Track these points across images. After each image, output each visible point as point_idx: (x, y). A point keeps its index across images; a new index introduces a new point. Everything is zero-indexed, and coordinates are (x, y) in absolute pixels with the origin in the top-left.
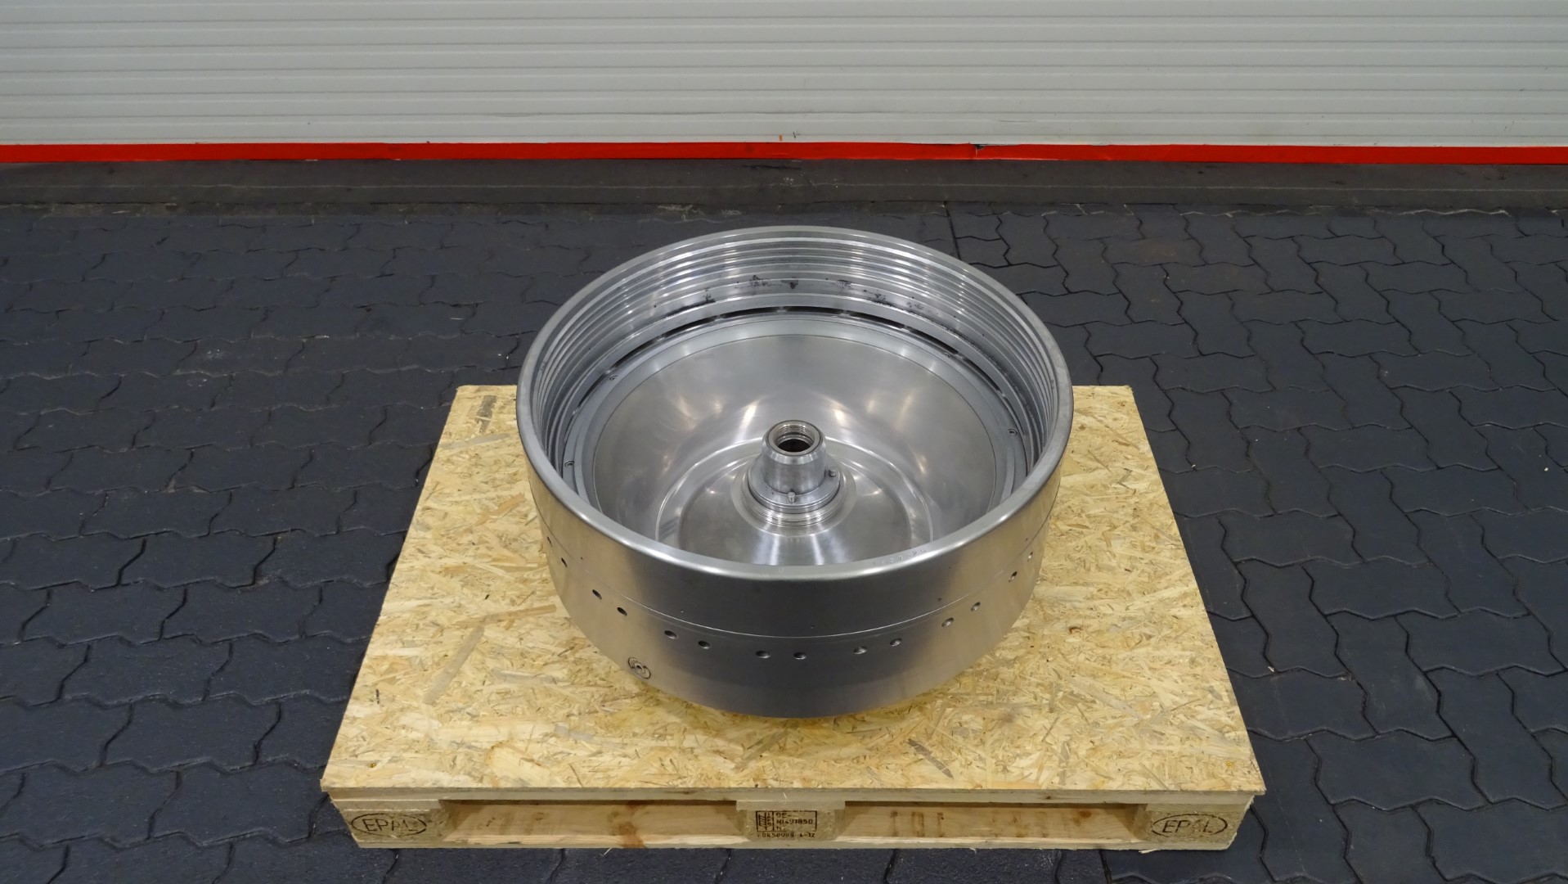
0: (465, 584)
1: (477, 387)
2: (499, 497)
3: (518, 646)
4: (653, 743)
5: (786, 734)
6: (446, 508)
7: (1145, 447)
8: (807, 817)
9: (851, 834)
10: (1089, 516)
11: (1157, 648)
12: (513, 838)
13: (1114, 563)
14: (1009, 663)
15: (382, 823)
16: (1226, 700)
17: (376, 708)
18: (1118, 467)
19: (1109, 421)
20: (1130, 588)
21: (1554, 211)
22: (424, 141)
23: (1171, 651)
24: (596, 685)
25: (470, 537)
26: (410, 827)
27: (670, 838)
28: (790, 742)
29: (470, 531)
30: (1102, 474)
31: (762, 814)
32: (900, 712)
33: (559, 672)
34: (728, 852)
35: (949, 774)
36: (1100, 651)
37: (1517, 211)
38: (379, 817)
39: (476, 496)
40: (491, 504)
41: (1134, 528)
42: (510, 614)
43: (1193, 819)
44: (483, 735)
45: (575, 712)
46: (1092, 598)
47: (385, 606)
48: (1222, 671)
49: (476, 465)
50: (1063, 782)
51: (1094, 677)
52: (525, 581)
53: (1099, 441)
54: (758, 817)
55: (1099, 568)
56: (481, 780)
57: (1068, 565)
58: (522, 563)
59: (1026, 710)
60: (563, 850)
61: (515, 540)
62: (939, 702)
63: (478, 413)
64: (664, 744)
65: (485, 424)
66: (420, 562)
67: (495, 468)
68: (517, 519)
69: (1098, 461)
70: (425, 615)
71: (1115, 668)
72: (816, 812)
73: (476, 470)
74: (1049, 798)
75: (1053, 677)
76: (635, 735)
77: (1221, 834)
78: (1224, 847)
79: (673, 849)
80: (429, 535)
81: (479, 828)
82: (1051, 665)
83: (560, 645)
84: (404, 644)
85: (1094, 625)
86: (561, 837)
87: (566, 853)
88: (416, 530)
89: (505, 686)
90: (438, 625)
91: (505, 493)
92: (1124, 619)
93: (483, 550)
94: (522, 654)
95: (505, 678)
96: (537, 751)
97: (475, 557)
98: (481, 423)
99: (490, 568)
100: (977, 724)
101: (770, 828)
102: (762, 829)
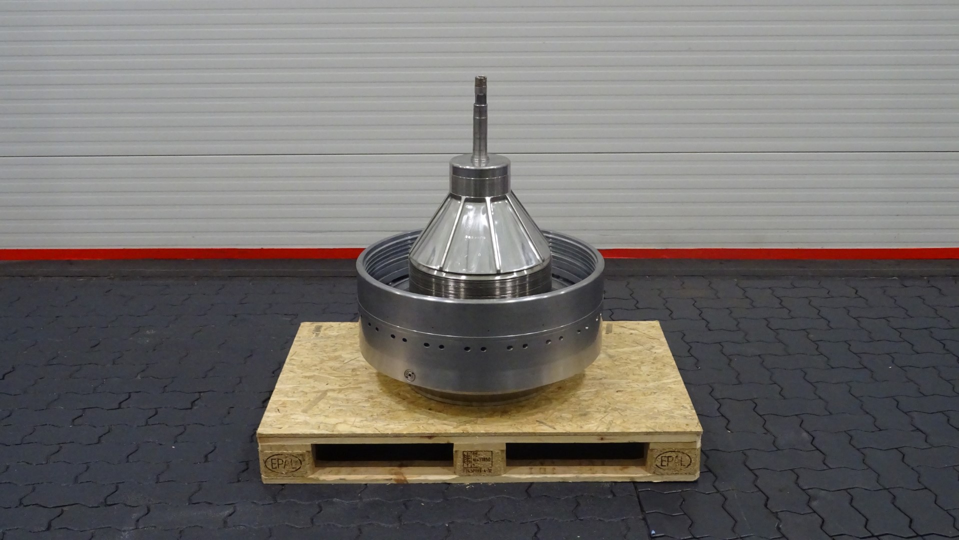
0: (316, 380)
1: (311, 323)
2: (328, 356)
3: (345, 397)
4: (414, 422)
6: (302, 359)
7: (664, 340)
8: (488, 455)
9: (510, 474)
11: (658, 396)
12: (342, 477)
13: (641, 373)
14: (586, 401)
15: (280, 462)
16: (689, 408)
17: (279, 414)
18: (648, 346)
19: (646, 332)
20: (649, 380)
21: (925, 278)
23: (666, 396)
24: (384, 408)
25: (316, 368)
27: (420, 477)
28: (479, 422)
29: (315, 365)
30: (640, 348)
31: (466, 454)
32: (532, 413)
33: (366, 405)
34: (447, 485)
35: (555, 429)
36: (631, 397)
38: (279, 457)
39: (316, 355)
41: (653, 363)
42: (339, 389)
43: (674, 455)
44: (332, 421)
45: (375, 415)
46: (629, 383)
47: (276, 387)
48: (689, 400)
49: (315, 346)
50: (608, 429)
51: (627, 403)
52: (345, 380)
53: (640, 338)
54: (464, 455)
55: (634, 374)
57: (619, 373)
58: (344, 375)
59: (593, 413)
60: (366, 484)
61: (338, 368)
62: (551, 411)
63: (313, 331)
64: (419, 422)
65: (317, 335)
68: (338, 362)
69: (638, 344)
70: (297, 389)
71: (637, 401)
72: (492, 451)
73: (315, 348)
74: (602, 439)
75: (607, 404)
76: (405, 420)
78: (696, 478)
79: (421, 484)
80: (295, 367)
81: (324, 474)
82: (606, 401)
83: (366, 397)
84: (288, 397)
85: (630, 390)
86: (365, 476)
87: (368, 485)
88: (287, 365)
89: (340, 408)
90: (303, 392)
91: (331, 355)
92: (644, 388)
93: (322, 371)
94: (347, 400)
95: (340, 406)
96: (358, 424)
97: (319, 373)
98: (315, 334)
99: (327, 376)
100: (569, 416)
101: (470, 465)
102: (465, 466)
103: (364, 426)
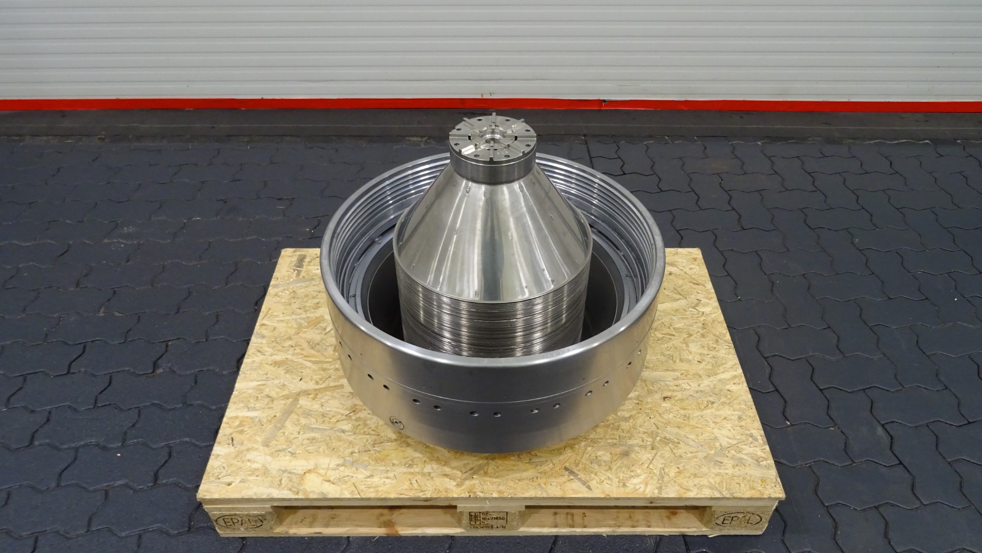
0: (287, 371)
1: (294, 249)
2: (308, 318)
3: (320, 410)
4: (405, 470)
5: (488, 464)
6: (275, 325)
7: (710, 286)
8: (501, 515)
9: (528, 526)
10: (675, 329)
11: (718, 410)
12: (317, 530)
13: (690, 357)
14: (626, 419)
15: (235, 521)
16: (761, 441)
17: (232, 449)
18: (693, 298)
19: (687, 270)
20: (701, 373)
21: (959, 141)
22: (259, 97)
23: (726, 411)
24: (369, 434)
25: (290, 343)
26: (253, 524)
27: (415, 530)
28: (490, 470)
29: (290, 338)
30: (683, 302)
31: (473, 514)
32: (559, 450)
33: (346, 426)
34: (452, 538)
35: (589, 488)
36: (682, 412)
37: (937, 142)
38: (233, 517)
39: (293, 317)
40: (303, 322)
41: (703, 336)
42: (315, 390)
43: (740, 516)
44: (299, 465)
45: (356, 450)
46: (677, 379)
47: (237, 385)
48: (758, 424)
49: (294, 298)
50: (660, 493)
51: (679, 427)
52: (324, 370)
53: (681, 282)
54: (470, 515)
55: (681, 360)
56: (297, 493)
57: (662, 358)
58: (322, 359)
59: (637, 448)
60: (348, 537)
61: (318, 344)
62: (583, 444)
63: (295, 266)
64: (412, 470)
65: (299, 272)
66: (259, 358)
67: (305, 299)
68: (319, 331)
69: (680, 294)
70: (261, 391)
71: (692, 422)
72: (507, 512)
73: (293, 301)
74: (651, 503)
75: (654, 428)
76: (394, 465)
77: (758, 525)
78: (760, 533)
79: (417, 536)
80: (264, 341)
81: (296, 523)
82: (652, 421)
83: (347, 409)
84: (249, 409)
85: (679, 395)
86: (348, 529)
87: (351, 539)
88: (256, 338)
89: (312, 435)
90: (270, 397)
91: (311, 315)
92: (697, 392)
93: (298, 350)
94: (323, 415)
95: (312, 430)
96: (333, 475)
97: (293, 355)
98: (296, 271)
99: (301, 361)
100: (606, 457)
101: (478, 523)
102: (473, 523)
103: (341, 480)
